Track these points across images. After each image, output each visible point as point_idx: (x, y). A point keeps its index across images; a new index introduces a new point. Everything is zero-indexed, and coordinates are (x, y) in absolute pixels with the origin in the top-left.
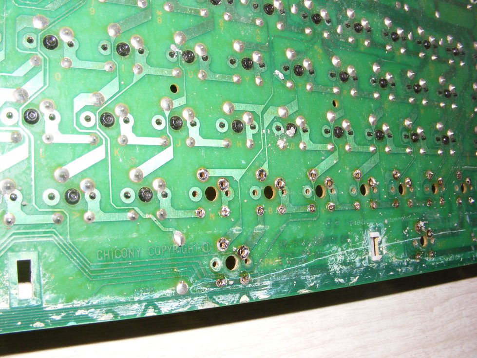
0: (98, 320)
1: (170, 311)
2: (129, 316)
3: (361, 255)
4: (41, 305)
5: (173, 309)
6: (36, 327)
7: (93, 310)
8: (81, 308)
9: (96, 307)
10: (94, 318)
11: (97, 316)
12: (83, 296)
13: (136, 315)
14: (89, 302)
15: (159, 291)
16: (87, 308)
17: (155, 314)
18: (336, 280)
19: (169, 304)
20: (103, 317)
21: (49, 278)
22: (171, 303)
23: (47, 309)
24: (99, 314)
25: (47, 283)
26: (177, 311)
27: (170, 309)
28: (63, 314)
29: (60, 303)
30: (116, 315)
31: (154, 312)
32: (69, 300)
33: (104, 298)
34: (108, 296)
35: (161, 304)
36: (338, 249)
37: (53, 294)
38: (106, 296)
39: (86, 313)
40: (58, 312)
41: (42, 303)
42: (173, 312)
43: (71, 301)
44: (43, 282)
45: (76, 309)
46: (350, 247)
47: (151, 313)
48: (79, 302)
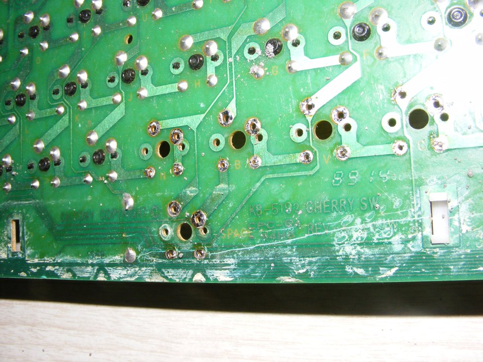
0: (61, 277)
1: (118, 278)
2: (84, 277)
3: (405, 232)
4: (25, 258)
5: (121, 276)
6: (22, 276)
7: (57, 267)
8: (49, 264)
9: (60, 264)
10: (59, 274)
11: (61, 273)
12: (51, 254)
13: (89, 277)
14: (54, 260)
15: (109, 256)
16: (54, 265)
17: (106, 280)
18: (349, 269)
19: (118, 271)
20: (65, 275)
21: (30, 236)
22: (120, 271)
23: (29, 262)
24: (62, 272)
25: (28, 239)
26: (125, 279)
27: (118, 276)
28: (38, 268)
29: (36, 258)
30: (74, 275)
31: (104, 277)
32: (42, 256)
33: (65, 258)
34: (69, 256)
35: (110, 269)
36: (354, 221)
37: (32, 250)
38: (67, 255)
39: (53, 270)
40: (35, 265)
41: (25, 256)
42: (121, 280)
43: (43, 258)
44: (26, 239)
45: (47, 265)
46: (382, 217)
47: (101, 278)
48: (48, 259)
